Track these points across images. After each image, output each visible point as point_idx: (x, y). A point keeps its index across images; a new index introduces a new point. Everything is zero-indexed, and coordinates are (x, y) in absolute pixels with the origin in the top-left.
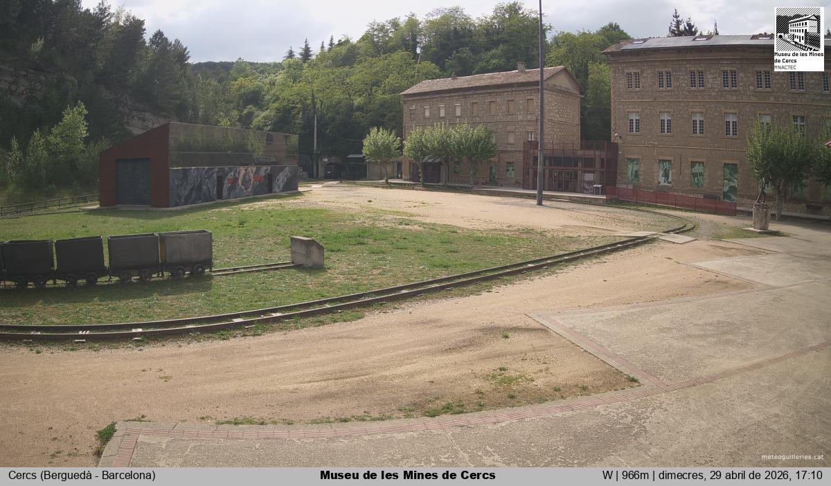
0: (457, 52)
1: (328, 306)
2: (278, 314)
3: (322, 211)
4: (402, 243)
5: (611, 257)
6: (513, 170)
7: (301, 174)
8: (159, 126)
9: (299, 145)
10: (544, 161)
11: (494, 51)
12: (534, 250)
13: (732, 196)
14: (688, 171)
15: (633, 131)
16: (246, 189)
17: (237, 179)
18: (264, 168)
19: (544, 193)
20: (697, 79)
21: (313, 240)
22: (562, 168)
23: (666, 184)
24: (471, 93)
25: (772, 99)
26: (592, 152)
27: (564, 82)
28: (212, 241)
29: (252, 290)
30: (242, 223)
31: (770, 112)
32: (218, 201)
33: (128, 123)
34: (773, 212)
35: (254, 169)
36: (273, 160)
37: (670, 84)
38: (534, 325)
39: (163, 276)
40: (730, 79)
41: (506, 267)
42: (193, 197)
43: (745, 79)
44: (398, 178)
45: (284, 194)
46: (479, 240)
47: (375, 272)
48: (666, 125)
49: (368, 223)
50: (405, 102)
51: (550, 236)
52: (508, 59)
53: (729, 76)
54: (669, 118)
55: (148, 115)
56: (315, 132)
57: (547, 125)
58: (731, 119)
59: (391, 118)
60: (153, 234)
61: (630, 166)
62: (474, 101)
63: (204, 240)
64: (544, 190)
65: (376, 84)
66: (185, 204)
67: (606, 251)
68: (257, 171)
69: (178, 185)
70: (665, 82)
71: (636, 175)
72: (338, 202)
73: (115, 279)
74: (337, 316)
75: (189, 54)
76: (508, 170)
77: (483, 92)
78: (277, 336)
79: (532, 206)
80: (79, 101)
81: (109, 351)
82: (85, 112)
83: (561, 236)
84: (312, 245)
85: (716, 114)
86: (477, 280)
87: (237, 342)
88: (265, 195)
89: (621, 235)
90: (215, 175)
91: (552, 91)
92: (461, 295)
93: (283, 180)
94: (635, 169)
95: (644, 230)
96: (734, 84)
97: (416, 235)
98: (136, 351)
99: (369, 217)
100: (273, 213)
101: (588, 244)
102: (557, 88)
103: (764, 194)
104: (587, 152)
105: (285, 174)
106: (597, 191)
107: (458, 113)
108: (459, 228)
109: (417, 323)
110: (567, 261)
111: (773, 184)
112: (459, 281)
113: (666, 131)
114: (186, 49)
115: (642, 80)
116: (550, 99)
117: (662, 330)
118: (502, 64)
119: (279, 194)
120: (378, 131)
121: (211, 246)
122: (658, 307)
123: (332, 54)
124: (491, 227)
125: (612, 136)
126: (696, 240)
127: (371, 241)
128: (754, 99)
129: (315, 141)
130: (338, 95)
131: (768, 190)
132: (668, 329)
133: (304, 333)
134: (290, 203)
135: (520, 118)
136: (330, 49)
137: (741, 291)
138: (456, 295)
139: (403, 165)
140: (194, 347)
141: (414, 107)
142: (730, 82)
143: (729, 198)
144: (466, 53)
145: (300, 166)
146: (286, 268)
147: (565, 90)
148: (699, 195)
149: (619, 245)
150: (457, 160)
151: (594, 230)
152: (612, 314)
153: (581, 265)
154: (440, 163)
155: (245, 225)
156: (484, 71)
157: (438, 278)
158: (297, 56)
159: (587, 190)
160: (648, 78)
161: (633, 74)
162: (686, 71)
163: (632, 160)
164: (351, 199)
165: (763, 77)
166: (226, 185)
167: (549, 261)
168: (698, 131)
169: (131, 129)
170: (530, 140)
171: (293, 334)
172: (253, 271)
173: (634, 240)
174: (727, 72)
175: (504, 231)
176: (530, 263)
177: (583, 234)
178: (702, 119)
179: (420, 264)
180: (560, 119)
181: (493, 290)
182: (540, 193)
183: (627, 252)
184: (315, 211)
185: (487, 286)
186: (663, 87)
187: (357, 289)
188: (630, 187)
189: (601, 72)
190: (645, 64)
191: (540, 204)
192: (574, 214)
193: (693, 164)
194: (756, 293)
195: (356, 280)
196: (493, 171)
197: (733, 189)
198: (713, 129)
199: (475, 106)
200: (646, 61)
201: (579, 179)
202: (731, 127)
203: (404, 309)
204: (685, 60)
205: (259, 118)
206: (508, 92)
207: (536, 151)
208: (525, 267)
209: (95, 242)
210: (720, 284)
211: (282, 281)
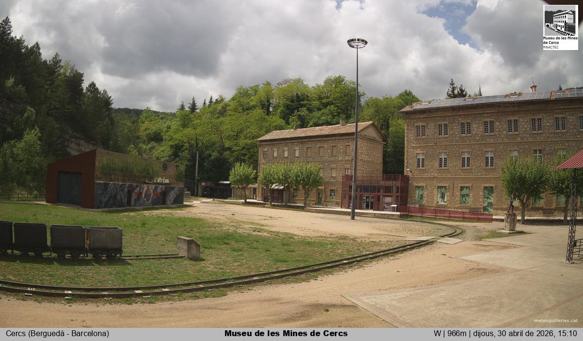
0: (298, 111)
1: (202, 286)
2: (167, 290)
3: (200, 220)
4: (255, 244)
5: (402, 255)
6: (334, 195)
7: (186, 193)
8: (89, 150)
9: (186, 172)
10: (357, 189)
11: (323, 111)
12: (348, 251)
13: (489, 209)
14: (458, 193)
15: (419, 167)
16: (147, 200)
17: (140, 193)
18: (160, 187)
19: (356, 211)
20: (466, 128)
21: (193, 240)
22: (369, 193)
23: (443, 203)
24: (307, 140)
25: (519, 139)
26: (390, 182)
27: (372, 133)
28: (122, 235)
29: (149, 272)
30: (144, 224)
31: (518, 149)
32: (128, 207)
33: (68, 146)
34: (519, 218)
35: (154, 188)
36: (167, 181)
37: (447, 132)
38: (347, 303)
39: (87, 256)
40: (489, 127)
41: (328, 263)
42: (111, 202)
43: (500, 127)
44: (253, 199)
45: (173, 206)
46: (309, 243)
47: (235, 265)
48: (443, 161)
49: (232, 229)
50: (260, 146)
51: (359, 241)
52: (334, 116)
53: (489, 125)
54: (445, 157)
55: (82, 142)
56: (197, 164)
57: (359, 164)
58: (489, 155)
59: (250, 156)
60: (82, 227)
61: (417, 192)
62: (309, 146)
63: (117, 235)
64: (356, 209)
65: (241, 131)
66: (105, 207)
67: (399, 251)
68: (156, 188)
69: (100, 194)
70: (443, 132)
71: (422, 197)
72: (211, 214)
73: (54, 255)
74: (208, 293)
75: (113, 102)
76: (331, 195)
77: (314, 140)
78: (166, 305)
79: (347, 220)
80: (36, 126)
81: (49, 304)
82: (40, 134)
83: (367, 241)
84: (192, 243)
85: (479, 152)
86: (307, 272)
87: (137, 307)
88: (161, 206)
89: (410, 240)
90: (126, 189)
91: (363, 139)
92: (296, 282)
93: (173, 197)
94: (421, 193)
95: (426, 236)
96: (492, 131)
97: (265, 240)
98: (67, 306)
99: (232, 226)
100: (166, 219)
101: (386, 246)
102: (367, 137)
103: (513, 206)
104: (387, 182)
105: (175, 192)
106: (394, 209)
107: (297, 154)
108: (296, 235)
109: (265, 301)
110: (371, 258)
111: (519, 199)
112: (295, 272)
113: (443, 165)
114: (110, 97)
115: (427, 131)
116: (362, 145)
117: (439, 304)
118: (329, 120)
119: (170, 206)
120: (241, 166)
121: (121, 239)
122: (435, 289)
123: (211, 109)
124: (318, 235)
125: (405, 171)
126: (463, 241)
127: (233, 243)
128: (506, 140)
129: (197, 170)
130: (214, 138)
131: (516, 203)
132: (443, 303)
133: (185, 303)
134: (179, 213)
135: (340, 158)
136: (209, 105)
137: (496, 274)
138: (293, 282)
139: (257, 190)
140: (108, 307)
141: (266, 150)
142: (489, 129)
143: (488, 210)
144: (304, 112)
145: (185, 187)
146: (173, 258)
147: (372, 138)
148: (466, 210)
149: (408, 247)
150: (295, 187)
151: (391, 237)
152: (403, 294)
153: (382, 261)
154: (283, 190)
155: (146, 225)
156: (316, 125)
157: (280, 269)
158: (187, 109)
159: (387, 209)
160: (431, 129)
161: (420, 126)
162: (458, 123)
163: (419, 187)
164: (219, 213)
165: (513, 124)
166: (134, 197)
167: (358, 259)
168: (466, 165)
169: (69, 150)
170: (347, 174)
171: (178, 304)
172: (150, 259)
173: (419, 243)
174: (487, 122)
175: (328, 238)
176: (344, 260)
177: (383, 240)
178: (469, 156)
179: (267, 260)
180: (368, 159)
181: (319, 279)
182: (353, 211)
183: (414, 251)
184: (194, 219)
185: (314, 276)
186: (441, 135)
187: (223, 275)
188: (417, 206)
189: (399, 124)
190: (429, 119)
191: (353, 218)
192: (377, 225)
193: (462, 188)
194: (507, 275)
195: (222, 269)
196: (320, 196)
197: (490, 204)
198: (476, 163)
199: (309, 149)
200: (431, 117)
201: (381, 200)
202: (489, 161)
203: (255, 290)
204: (458, 115)
205: (159, 151)
206: (333, 140)
207: (351, 182)
208: (341, 262)
209: (42, 228)
210: (482, 270)
211: (170, 267)
